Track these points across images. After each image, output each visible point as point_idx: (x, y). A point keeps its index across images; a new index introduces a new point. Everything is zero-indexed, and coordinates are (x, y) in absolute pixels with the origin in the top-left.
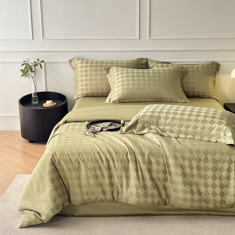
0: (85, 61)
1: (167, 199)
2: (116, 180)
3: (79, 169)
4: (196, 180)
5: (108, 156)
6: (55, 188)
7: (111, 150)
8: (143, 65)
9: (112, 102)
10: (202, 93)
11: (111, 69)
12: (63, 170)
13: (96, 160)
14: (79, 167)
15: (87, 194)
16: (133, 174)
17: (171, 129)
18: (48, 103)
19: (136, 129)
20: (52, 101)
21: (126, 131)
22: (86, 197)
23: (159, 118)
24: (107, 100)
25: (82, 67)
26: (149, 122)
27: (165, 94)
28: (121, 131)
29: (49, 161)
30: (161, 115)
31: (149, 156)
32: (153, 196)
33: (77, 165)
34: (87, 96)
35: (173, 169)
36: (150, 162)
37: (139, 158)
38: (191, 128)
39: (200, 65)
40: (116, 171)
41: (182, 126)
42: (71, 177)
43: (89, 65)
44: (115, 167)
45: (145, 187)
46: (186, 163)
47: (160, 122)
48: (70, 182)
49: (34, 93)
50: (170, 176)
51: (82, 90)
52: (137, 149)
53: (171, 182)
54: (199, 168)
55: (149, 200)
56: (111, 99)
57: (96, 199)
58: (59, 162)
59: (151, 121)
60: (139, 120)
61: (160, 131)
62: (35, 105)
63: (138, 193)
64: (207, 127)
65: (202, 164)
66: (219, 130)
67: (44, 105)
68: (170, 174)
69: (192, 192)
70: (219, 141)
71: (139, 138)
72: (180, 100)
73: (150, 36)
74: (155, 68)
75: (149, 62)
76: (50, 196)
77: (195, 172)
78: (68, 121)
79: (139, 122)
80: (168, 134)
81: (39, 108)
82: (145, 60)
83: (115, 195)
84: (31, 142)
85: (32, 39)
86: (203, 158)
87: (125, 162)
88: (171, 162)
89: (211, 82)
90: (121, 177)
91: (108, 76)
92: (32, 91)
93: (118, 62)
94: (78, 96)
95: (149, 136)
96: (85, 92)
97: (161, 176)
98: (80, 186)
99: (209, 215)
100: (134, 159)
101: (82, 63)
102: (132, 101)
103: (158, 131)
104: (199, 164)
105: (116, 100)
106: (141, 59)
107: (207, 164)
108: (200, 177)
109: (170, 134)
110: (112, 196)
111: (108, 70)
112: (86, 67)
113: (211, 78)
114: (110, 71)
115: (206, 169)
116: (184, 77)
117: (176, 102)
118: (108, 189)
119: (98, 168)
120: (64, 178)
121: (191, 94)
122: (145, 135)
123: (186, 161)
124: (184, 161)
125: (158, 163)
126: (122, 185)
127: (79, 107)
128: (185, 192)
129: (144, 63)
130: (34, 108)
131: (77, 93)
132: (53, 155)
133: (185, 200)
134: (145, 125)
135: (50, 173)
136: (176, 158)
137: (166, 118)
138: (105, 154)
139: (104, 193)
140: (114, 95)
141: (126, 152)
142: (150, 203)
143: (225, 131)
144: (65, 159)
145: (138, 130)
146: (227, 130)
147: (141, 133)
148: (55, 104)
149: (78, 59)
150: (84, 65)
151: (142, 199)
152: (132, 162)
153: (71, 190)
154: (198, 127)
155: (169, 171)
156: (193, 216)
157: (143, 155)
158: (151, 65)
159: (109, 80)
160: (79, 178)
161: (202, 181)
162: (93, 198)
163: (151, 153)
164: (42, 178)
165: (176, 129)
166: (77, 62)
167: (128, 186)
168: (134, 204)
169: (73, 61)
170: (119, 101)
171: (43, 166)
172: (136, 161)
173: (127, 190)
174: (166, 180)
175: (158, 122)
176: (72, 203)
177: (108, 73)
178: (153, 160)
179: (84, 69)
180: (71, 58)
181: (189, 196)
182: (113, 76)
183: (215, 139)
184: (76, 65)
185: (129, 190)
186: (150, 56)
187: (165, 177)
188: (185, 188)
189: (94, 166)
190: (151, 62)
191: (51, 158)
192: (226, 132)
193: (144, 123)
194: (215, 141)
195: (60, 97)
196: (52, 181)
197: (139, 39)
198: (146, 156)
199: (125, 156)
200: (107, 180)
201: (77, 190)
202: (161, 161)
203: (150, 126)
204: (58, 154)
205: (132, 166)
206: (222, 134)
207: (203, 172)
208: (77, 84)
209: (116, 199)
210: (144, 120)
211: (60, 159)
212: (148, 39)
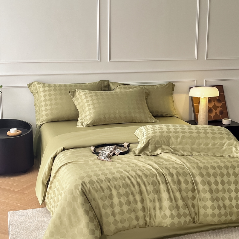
0: (47, 85)
2: (149, 204)
3: (111, 197)
4: (220, 195)
5: (139, 180)
6: (91, 220)
8: (105, 87)
9: (85, 126)
12: (94, 200)
13: (128, 186)
14: (111, 194)
15: (121, 222)
16: (165, 195)
17: (183, 148)
18: (13, 132)
19: (149, 151)
20: (16, 129)
21: (139, 154)
22: (120, 225)
23: (169, 138)
25: (44, 91)
26: (160, 142)
28: (135, 153)
29: (79, 191)
30: (170, 134)
32: (185, 215)
33: (109, 193)
34: (52, 121)
35: (201, 187)
36: (179, 182)
37: (169, 179)
38: (203, 145)
39: (159, 85)
40: (148, 195)
41: (194, 144)
42: (103, 207)
43: (52, 88)
44: (147, 190)
45: (178, 207)
46: (212, 179)
47: (171, 142)
48: (103, 211)
50: (198, 194)
51: (47, 115)
52: (165, 170)
53: (200, 200)
54: (223, 183)
55: (182, 220)
57: (129, 226)
58: (90, 192)
59: (162, 141)
60: (150, 141)
61: (172, 150)
63: (172, 214)
64: (217, 143)
65: (225, 179)
66: (230, 145)
67: (8, 133)
68: (199, 192)
69: (219, 207)
70: (232, 156)
72: (150, 120)
73: (110, 59)
74: (118, 90)
75: (111, 85)
76: (88, 228)
77: (220, 187)
78: (66, 148)
79: (151, 144)
80: (181, 153)
82: (107, 82)
83: (148, 219)
86: (225, 173)
87: (156, 184)
88: (199, 179)
90: (154, 200)
91: (74, 99)
93: (82, 85)
94: (42, 122)
95: (165, 156)
96: (50, 117)
97: (190, 194)
98: (113, 214)
99: (229, 227)
100: (164, 181)
101: (44, 87)
103: (171, 150)
104: (223, 179)
105: (89, 123)
106: (103, 82)
107: (229, 179)
108: (224, 191)
109: (183, 153)
110: (144, 221)
111: (73, 94)
112: (49, 90)
114: (76, 94)
115: (229, 183)
116: (148, 98)
118: (141, 214)
119: (130, 194)
120: (96, 207)
123: (211, 177)
124: (210, 178)
125: (186, 182)
126: (154, 209)
128: (213, 208)
129: (106, 85)
131: (41, 119)
132: (82, 185)
134: (157, 146)
135: (83, 204)
136: (202, 175)
137: (177, 138)
138: (135, 178)
139: (137, 218)
140: (86, 119)
141: (155, 174)
142: (183, 223)
143: (236, 145)
144: (96, 188)
145: (150, 151)
146: (237, 145)
147: (154, 154)
148: (20, 131)
149: (39, 83)
150: (47, 89)
151: (176, 220)
152: (163, 183)
153: (105, 220)
154: (209, 144)
155: (197, 189)
156: (217, 231)
157: (171, 175)
158: (112, 87)
159: (76, 103)
160: (112, 205)
161: (226, 195)
162: (126, 225)
163: (178, 174)
164: (74, 211)
165: (188, 147)
166: (37, 86)
167: (161, 208)
168: (169, 226)
169: (32, 85)
170: (92, 124)
172: (166, 183)
173: (160, 212)
174: (194, 198)
175: (169, 142)
177: (73, 96)
178: (182, 179)
179: (47, 93)
180: (30, 82)
181: (217, 211)
182: (80, 99)
183: (227, 154)
184: (36, 89)
185: (163, 213)
186: (111, 79)
187: (193, 195)
188: (213, 203)
189: (126, 192)
190: (112, 84)
191: (81, 188)
192: (237, 147)
193: (155, 144)
194: (227, 156)
196: (87, 212)
197: (100, 61)
198: (175, 176)
199: (155, 177)
200: (139, 205)
201: (111, 219)
202: (189, 180)
203: (162, 146)
204: (88, 183)
205: (163, 187)
206: (234, 149)
207: (226, 187)
208: (39, 109)
209: (148, 223)
210: (155, 140)
211: (90, 187)
212: (109, 61)
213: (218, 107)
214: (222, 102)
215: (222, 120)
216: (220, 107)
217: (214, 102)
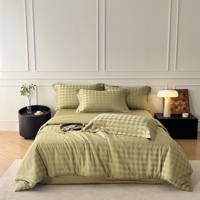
0: (63, 85)
1: (109, 173)
2: (77, 161)
3: (53, 154)
4: (127, 160)
5: (72, 146)
6: (38, 166)
7: (75, 142)
8: (101, 88)
9: (79, 112)
10: (139, 106)
11: (80, 91)
12: (44, 155)
13: (65, 148)
14: (54, 153)
15: (58, 170)
16: (87, 157)
17: (113, 129)
18: (38, 113)
19: (91, 129)
20: (40, 111)
21: (85, 130)
22: (58, 172)
23: (106, 122)
24: (77, 111)
25: (61, 89)
26: (100, 124)
27: (114, 107)
28: (82, 130)
29: (35, 149)
30: (107, 120)
31: (98, 146)
32: (100, 171)
33: (53, 151)
34: (64, 108)
35: (113, 154)
36: (98, 150)
37: (92, 147)
38: (125, 128)
39: (138, 88)
40: (77, 155)
41: (120, 127)
42: (48, 159)
43: (65, 88)
44: (76, 152)
45: (95, 165)
46: (121, 150)
47: (106, 124)
48: (48, 163)
49: (29, 106)
50: (110, 158)
51: (61, 104)
52: (91, 141)
53: (112, 162)
54: (129, 153)
55: (98, 174)
56: (79, 110)
57: (64, 173)
58: (41, 150)
59: (101, 124)
60: (93, 123)
61: (106, 130)
62: (29, 114)
63: (90, 169)
64: (135, 127)
65: (131, 151)
66: (142, 129)
67: (35, 114)
68: (111, 157)
69: (124, 169)
70: (142, 137)
71: (92, 135)
72: (124, 111)
73: (105, 69)
74: (109, 90)
75: (105, 86)
76: (35, 171)
77: (126, 155)
78: (49, 124)
79: (93, 125)
80: (111, 132)
81: (32, 116)
82: (102, 85)
83: (76, 170)
84: (26, 138)
85: (28, 71)
86: (131, 146)
87: (83, 149)
88: (112, 149)
89: (145, 99)
90: (80, 159)
91: (77, 95)
92: (27, 105)
93: (85, 86)
94: (58, 108)
95: (99, 133)
96: (62, 105)
97: (105, 158)
98: (54, 165)
99: (136, 183)
100: (88, 148)
101: (61, 86)
102: (93, 111)
103: (105, 130)
104: (129, 150)
105: (82, 110)
106: (100, 84)
107: (134, 151)
108: (130, 159)
109: (112, 132)
110: (74, 171)
111: (78, 91)
112: (64, 89)
113: (145, 97)
115: (133, 153)
116: (127, 96)
117: (122, 112)
118: (72, 167)
119: (66, 154)
120: (44, 160)
121: (132, 107)
122: (97, 133)
123: (120, 149)
124: (119, 149)
125: (103, 150)
126: (80, 164)
127: (58, 115)
128: (120, 169)
129: (101, 86)
130: (29, 116)
131: (57, 106)
132: (37, 145)
133: (120, 173)
134: (97, 126)
135: (35, 157)
136: (114, 147)
137: (110, 122)
138: (70, 144)
139: (69, 169)
140: (81, 108)
141: (84, 143)
142: (98, 175)
143: (146, 130)
144: (45, 148)
145: (92, 129)
146: (147, 129)
147: (94, 131)
148: (42, 113)
149: (59, 84)
150: (62, 88)
151: (93, 173)
152: (87, 149)
153: (49, 168)
154: (129, 128)
155: (110, 155)
156: (126, 184)
157: (94, 145)
158: (106, 88)
159: (78, 97)
160: (53, 159)
161: (130, 162)
162: (62, 172)
163: (99, 144)
164: (30, 160)
165: (116, 129)
166: (58, 86)
167: (84, 165)
168: (88, 176)
169: (55, 85)
170: (84, 111)
171: (31, 152)
172: (90, 149)
173: (84, 167)
174: (108, 161)
175: (105, 125)
176: (49, 176)
177: (78, 93)
178: (100, 148)
179: (62, 90)
181: (123, 171)
182: (81, 95)
183: (139, 135)
184: (57, 87)
185: (85, 167)
186: (106, 82)
187: (108, 159)
188: (120, 165)
189: (63, 152)
190: (106, 86)
191: (36, 147)
192: (146, 131)
193: (96, 125)
194: (139, 136)
195: (46, 109)
196: (37, 161)
197: (99, 71)
198: (96, 146)
199: (83, 146)
200: (71, 161)
201: (52, 167)
202: (106, 149)
203: (100, 127)
204: (41, 144)
205: (87, 152)
206: (144, 132)
207: (131, 156)
208: (57, 100)
209: (77, 173)
210: (96, 123)
211: (42, 147)
212: (104, 71)
213: (183, 105)
214: (186, 102)
216: (184, 105)
217: (180, 101)
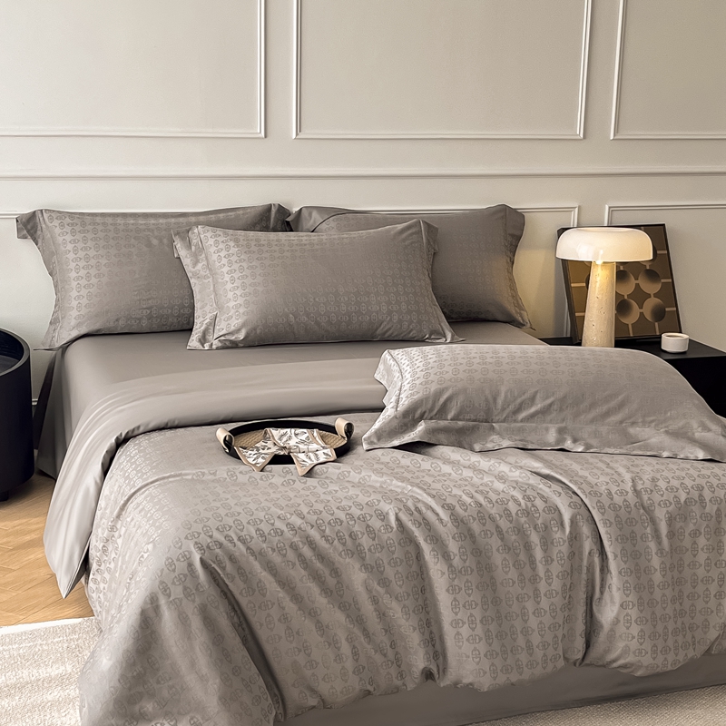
197: (266, 137)
212: (294, 136)
213: (649, 296)
214: (663, 281)
215: (661, 337)
217: (636, 279)
